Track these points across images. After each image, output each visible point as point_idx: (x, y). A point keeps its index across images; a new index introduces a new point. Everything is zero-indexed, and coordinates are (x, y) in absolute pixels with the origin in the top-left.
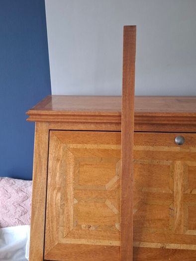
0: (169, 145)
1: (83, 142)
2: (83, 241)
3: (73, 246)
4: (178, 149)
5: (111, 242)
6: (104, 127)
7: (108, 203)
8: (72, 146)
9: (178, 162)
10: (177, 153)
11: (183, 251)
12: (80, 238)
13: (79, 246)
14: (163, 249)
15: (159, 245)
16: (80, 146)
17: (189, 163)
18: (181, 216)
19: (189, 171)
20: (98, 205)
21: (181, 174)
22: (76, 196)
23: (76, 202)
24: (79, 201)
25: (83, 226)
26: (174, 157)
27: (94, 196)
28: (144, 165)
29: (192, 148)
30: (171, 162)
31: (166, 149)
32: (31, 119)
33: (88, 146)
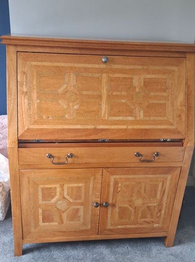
0: (98, 64)
1: (42, 61)
2: (45, 127)
3: (38, 130)
4: (104, 66)
5: (63, 126)
6: (56, 50)
7: (60, 102)
8: (34, 63)
9: (104, 75)
10: (104, 69)
11: (107, 129)
12: (43, 124)
13: (42, 129)
14: (95, 129)
15: (93, 127)
16: (39, 63)
17: (111, 75)
18: (106, 108)
19: (111, 80)
20: (53, 103)
21: (106, 83)
22: (38, 98)
23: (38, 101)
24: (41, 101)
25: (44, 117)
26: (101, 71)
27: (51, 97)
28: (83, 77)
29: (113, 66)
30: (100, 74)
31: (97, 66)
32: (4, 42)
33: (45, 64)
